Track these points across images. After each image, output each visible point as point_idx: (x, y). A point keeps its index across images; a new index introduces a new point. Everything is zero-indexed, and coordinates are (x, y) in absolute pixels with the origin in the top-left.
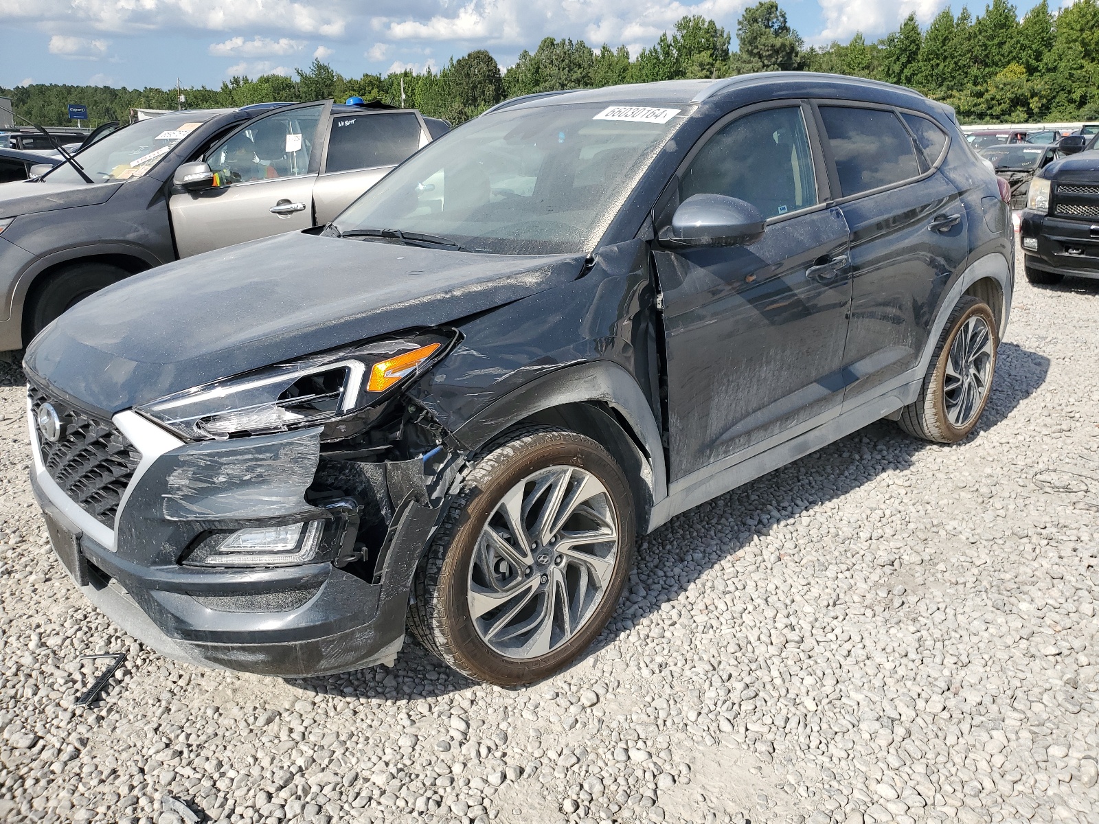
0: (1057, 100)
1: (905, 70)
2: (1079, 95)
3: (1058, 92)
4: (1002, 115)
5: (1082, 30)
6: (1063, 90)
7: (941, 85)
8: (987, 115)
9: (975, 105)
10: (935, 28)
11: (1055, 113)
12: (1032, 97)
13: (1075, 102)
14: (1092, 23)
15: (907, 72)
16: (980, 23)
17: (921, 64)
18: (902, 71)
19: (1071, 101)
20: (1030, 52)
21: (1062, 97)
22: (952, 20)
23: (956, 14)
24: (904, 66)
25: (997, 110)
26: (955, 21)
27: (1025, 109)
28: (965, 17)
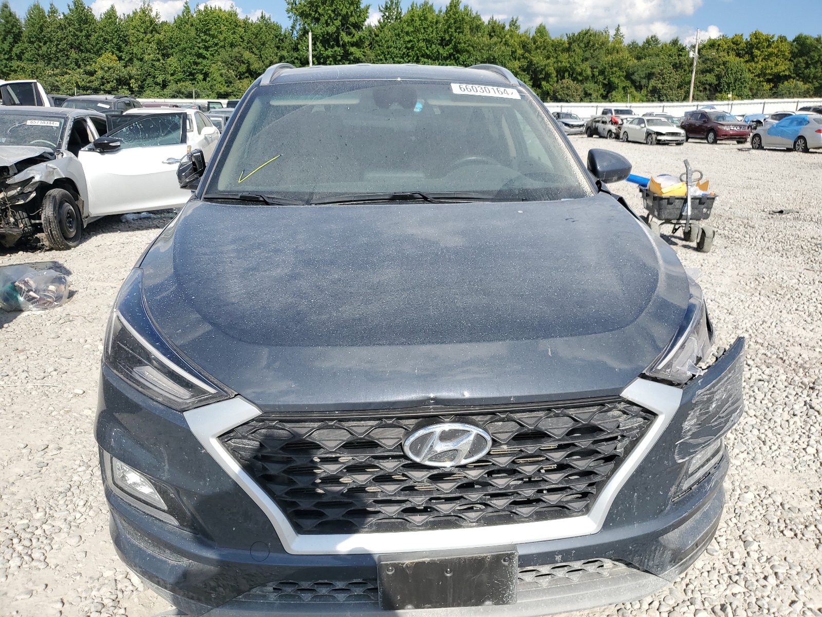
0: (147, 82)
1: (14, 49)
2: (161, 79)
3: (146, 76)
4: (112, 90)
5: (145, 33)
6: (149, 75)
7: (49, 64)
8: (101, 90)
9: (90, 82)
10: (30, 18)
11: (148, 92)
12: (130, 79)
13: (160, 84)
14: (151, 28)
15: (16, 50)
16: (67, 18)
17: (26, 45)
18: (11, 50)
19: (157, 84)
20: (112, 44)
21: (150, 80)
22: (43, 12)
23: (46, 9)
24: (12, 46)
25: (108, 87)
26: (46, 14)
27: (127, 87)
28: (53, 11)
